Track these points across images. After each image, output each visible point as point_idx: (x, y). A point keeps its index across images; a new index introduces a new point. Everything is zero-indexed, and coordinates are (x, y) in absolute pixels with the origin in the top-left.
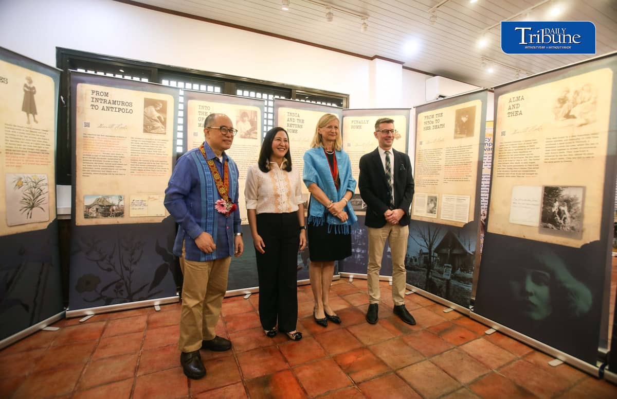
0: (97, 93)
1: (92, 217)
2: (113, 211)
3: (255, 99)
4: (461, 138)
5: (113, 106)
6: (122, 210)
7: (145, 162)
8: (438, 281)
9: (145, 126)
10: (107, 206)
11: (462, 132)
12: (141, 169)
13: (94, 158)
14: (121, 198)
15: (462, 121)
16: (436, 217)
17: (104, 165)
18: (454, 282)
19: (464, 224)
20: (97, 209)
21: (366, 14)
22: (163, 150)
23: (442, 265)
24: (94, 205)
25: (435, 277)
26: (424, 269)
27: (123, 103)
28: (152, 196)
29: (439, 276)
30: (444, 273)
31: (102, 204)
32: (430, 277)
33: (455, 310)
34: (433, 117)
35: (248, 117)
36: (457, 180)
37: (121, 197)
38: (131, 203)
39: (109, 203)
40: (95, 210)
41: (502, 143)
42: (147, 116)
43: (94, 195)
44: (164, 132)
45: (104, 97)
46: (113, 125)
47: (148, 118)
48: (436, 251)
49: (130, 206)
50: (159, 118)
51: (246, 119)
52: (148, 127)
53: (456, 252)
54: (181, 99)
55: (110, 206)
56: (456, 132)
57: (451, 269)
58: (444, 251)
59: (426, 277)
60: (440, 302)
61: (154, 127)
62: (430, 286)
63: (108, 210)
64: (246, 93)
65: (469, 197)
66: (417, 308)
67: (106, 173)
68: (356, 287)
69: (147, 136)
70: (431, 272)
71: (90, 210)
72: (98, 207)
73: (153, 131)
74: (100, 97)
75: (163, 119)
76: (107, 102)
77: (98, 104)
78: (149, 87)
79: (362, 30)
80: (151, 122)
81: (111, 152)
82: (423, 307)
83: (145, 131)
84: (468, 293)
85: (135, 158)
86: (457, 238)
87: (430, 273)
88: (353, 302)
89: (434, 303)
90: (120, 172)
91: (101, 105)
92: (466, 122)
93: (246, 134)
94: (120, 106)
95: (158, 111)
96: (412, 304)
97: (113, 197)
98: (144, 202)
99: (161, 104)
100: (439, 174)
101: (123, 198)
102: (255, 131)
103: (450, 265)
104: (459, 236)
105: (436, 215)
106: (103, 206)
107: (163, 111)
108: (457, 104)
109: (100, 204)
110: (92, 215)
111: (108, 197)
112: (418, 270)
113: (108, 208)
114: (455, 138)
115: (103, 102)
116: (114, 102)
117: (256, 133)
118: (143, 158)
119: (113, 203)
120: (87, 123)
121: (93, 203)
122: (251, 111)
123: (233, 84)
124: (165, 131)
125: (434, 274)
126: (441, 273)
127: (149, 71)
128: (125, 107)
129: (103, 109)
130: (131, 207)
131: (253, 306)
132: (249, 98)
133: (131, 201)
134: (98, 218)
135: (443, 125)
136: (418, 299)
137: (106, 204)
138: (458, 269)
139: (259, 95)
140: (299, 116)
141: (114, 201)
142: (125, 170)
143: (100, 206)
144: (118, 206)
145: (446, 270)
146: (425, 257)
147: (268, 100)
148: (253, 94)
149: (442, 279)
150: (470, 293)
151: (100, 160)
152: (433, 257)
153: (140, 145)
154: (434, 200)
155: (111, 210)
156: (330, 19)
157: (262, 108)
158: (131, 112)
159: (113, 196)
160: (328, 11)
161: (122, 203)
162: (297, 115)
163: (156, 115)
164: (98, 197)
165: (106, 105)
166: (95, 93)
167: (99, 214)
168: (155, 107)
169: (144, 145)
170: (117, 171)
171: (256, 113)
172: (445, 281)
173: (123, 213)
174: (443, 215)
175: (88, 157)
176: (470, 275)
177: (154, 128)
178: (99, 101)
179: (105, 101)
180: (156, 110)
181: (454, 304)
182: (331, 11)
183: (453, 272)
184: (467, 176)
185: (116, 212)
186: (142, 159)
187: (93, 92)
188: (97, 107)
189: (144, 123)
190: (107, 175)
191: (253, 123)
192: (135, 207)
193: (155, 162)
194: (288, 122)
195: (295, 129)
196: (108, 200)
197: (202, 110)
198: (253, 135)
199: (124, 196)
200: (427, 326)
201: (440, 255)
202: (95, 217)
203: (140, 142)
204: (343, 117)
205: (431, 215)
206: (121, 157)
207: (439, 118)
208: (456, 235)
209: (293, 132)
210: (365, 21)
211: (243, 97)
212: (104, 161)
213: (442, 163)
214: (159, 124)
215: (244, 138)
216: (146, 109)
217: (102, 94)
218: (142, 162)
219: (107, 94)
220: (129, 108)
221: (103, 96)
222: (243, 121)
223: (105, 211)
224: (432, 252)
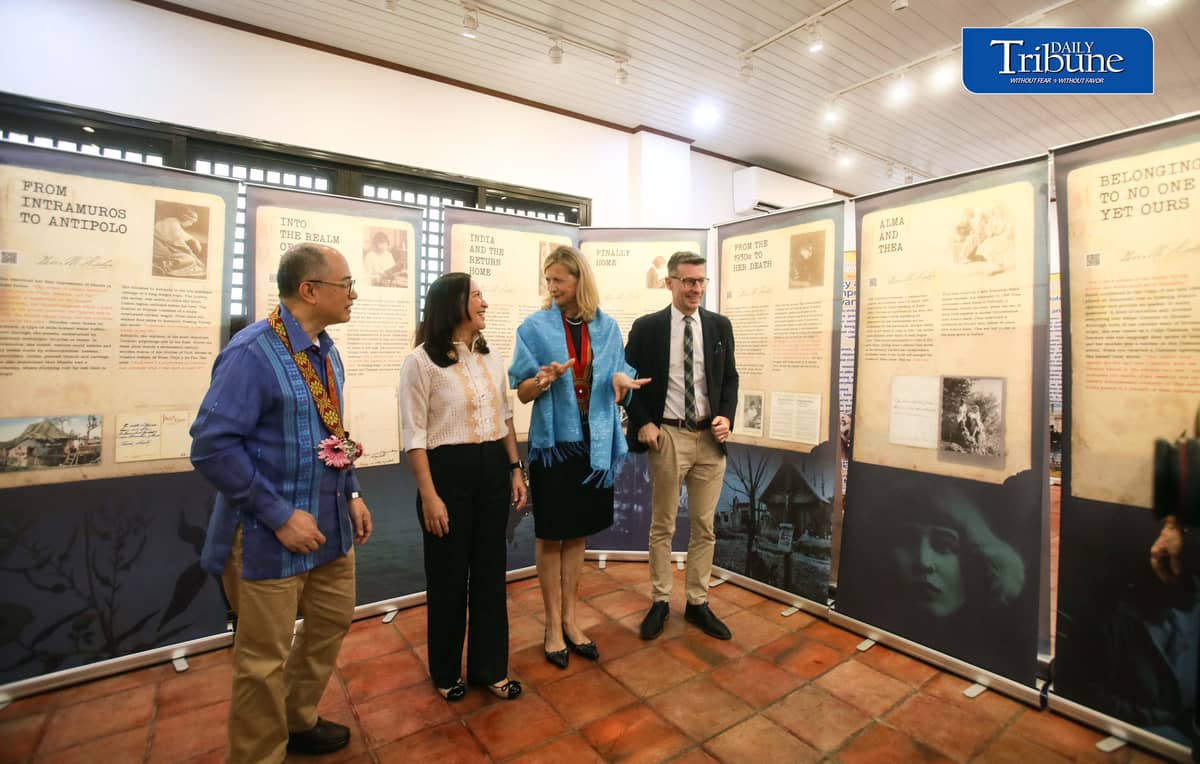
0: (38, 186)
1: (18, 469)
2: (73, 450)
3: (402, 205)
4: (801, 287)
5: (80, 216)
6: (95, 448)
7: (156, 339)
8: (769, 557)
9: (157, 260)
10: (57, 441)
11: (803, 277)
12: (146, 355)
13: (27, 333)
14: (93, 422)
15: (802, 257)
16: (760, 435)
17: (53, 348)
18: (798, 557)
19: (812, 447)
20: (30, 450)
21: (624, 53)
22: (200, 312)
23: (774, 525)
24: (22, 439)
25: (762, 549)
26: (742, 534)
27: (103, 211)
28: (169, 414)
29: (770, 546)
30: (780, 541)
31: (44, 438)
32: (754, 549)
33: (801, 610)
34: (750, 247)
35: (388, 242)
36: (795, 365)
37: (94, 419)
38: (119, 432)
39: (62, 433)
40: (24, 450)
41: (872, 299)
42: (161, 240)
43: (22, 418)
44: (201, 274)
45: (54, 197)
46: (76, 259)
47: (163, 242)
48: (763, 499)
49: (115, 438)
50: (191, 243)
51: (384, 246)
52: (165, 261)
53: (799, 499)
54: (241, 203)
55: (65, 441)
56: (792, 275)
57: (791, 533)
58: (778, 498)
59: (746, 550)
60: (775, 597)
61: (178, 262)
62: (755, 567)
63: (61, 450)
64: (383, 192)
65: (819, 396)
66: (732, 611)
67: (56, 365)
68: (612, 579)
69: (163, 282)
70: (756, 540)
71: (12, 453)
72: (32, 444)
73: (175, 272)
74: (45, 196)
75: (199, 247)
76: (64, 207)
77: (42, 211)
78: (165, 177)
79: (618, 82)
80: (173, 252)
81: (69, 318)
82: (744, 608)
83: (157, 272)
84: (824, 576)
85: (130, 331)
86: (802, 473)
87: (754, 542)
88: (609, 612)
89: (764, 599)
90: (91, 362)
91: (46, 215)
92: (811, 258)
93: (384, 278)
94: (97, 218)
95: (187, 229)
96: (723, 605)
97: (74, 420)
98: (153, 429)
99: (195, 215)
100: (763, 354)
101: (98, 421)
102: (404, 271)
103: (790, 525)
104: (804, 471)
105: (761, 431)
106: (47, 441)
107: (201, 228)
108: (792, 224)
109: (39, 436)
110: (16, 464)
111: (61, 420)
112: (733, 538)
113: (59, 444)
114: (791, 287)
115: (52, 206)
116: (81, 209)
117: (405, 275)
118: (151, 331)
119: (76, 432)
120: (10, 254)
121: (21, 437)
122: (395, 230)
123: (356, 175)
124: (205, 271)
125: (761, 543)
126: (774, 540)
127: (167, 141)
128: (108, 220)
129: (53, 222)
130: (119, 441)
131: (404, 639)
132: (389, 204)
133: (120, 426)
134: (34, 469)
135: (768, 263)
136: (733, 593)
137: (54, 436)
138: (804, 532)
139: (409, 197)
140: (492, 242)
141: (77, 428)
142: (106, 357)
143: (38, 441)
144: (86, 439)
145: (783, 534)
146: (743, 512)
147: (428, 207)
148: (396, 195)
149: (776, 552)
150: (828, 576)
151: (41, 336)
152: (759, 510)
153: (144, 302)
154: (757, 403)
155: (67, 448)
156: (557, 59)
157: (416, 224)
158: (122, 230)
159: (75, 416)
160: (553, 44)
161: (95, 433)
162: (490, 240)
163: (184, 237)
164: (34, 422)
165: (58, 214)
166: (33, 188)
167: (36, 460)
168: (182, 219)
169: (153, 302)
170: (84, 360)
171: (404, 234)
172: (782, 556)
173: (98, 455)
174: (775, 431)
175: (10, 330)
176: (825, 542)
177: (177, 265)
178: (43, 205)
179: (58, 206)
180: (183, 227)
181: (799, 597)
182: (560, 43)
183: (795, 537)
184: (814, 358)
185: (81, 453)
186: (147, 334)
187: (27, 185)
188: (35, 219)
189: (154, 254)
190: (59, 372)
191: (399, 255)
192: (129, 440)
193: (178, 340)
194: (472, 254)
195: (485, 266)
196: (59, 427)
197: (290, 228)
198: (399, 280)
199: (102, 417)
200: (755, 647)
201: (771, 506)
202: (25, 469)
203: (144, 297)
204: (580, 243)
205: (752, 432)
206: (97, 329)
207: (761, 249)
208: (800, 469)
209: (482, 273)
210: (624, 66)
211: (376, 201)
212: (52, 339)
213: (769, 332)
214: (191, 258)
215: (381, 285)
216: (159, 224)
217: (50, 189)
218: (148, 339)
219: (62, 191)
220: (118, 222)
221: (54, 195)
222: (379, 251)
223: (51, 452)
224: (757, 503)
